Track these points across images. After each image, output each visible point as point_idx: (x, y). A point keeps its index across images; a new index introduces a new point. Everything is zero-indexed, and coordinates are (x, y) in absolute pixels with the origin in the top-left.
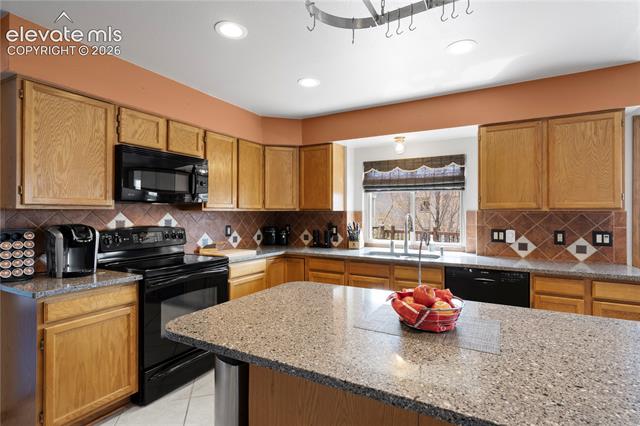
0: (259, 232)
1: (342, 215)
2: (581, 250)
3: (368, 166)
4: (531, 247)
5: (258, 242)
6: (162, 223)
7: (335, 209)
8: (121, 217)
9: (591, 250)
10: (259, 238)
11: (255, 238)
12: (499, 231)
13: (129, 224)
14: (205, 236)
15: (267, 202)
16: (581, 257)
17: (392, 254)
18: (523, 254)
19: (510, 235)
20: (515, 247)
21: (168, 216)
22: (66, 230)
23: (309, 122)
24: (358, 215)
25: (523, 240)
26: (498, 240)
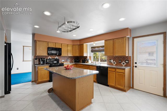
0: (74, 60)
1: (87, 57)
2: (124, 64)
3: (92, 47)
4: (116, 63)
5: (74, 62)
6: (56, 58)
7: (84, 56)
8: (50, 57)
9: (125, 64)
10: (74, 61)
11: (73, 61)
12: (110, 60)
13: (51, 58)
14: (63, 60)
15: (74, 55)
16: (123, 65)
17: (96, 64)
18: (114, 64)
19: (112, 61)
20: (113, 63)
21: (57, 57)
22: (41, 59)
23: (80, 40)
24: (90, 57)
25: (114, 62)
26: (110, 62)
